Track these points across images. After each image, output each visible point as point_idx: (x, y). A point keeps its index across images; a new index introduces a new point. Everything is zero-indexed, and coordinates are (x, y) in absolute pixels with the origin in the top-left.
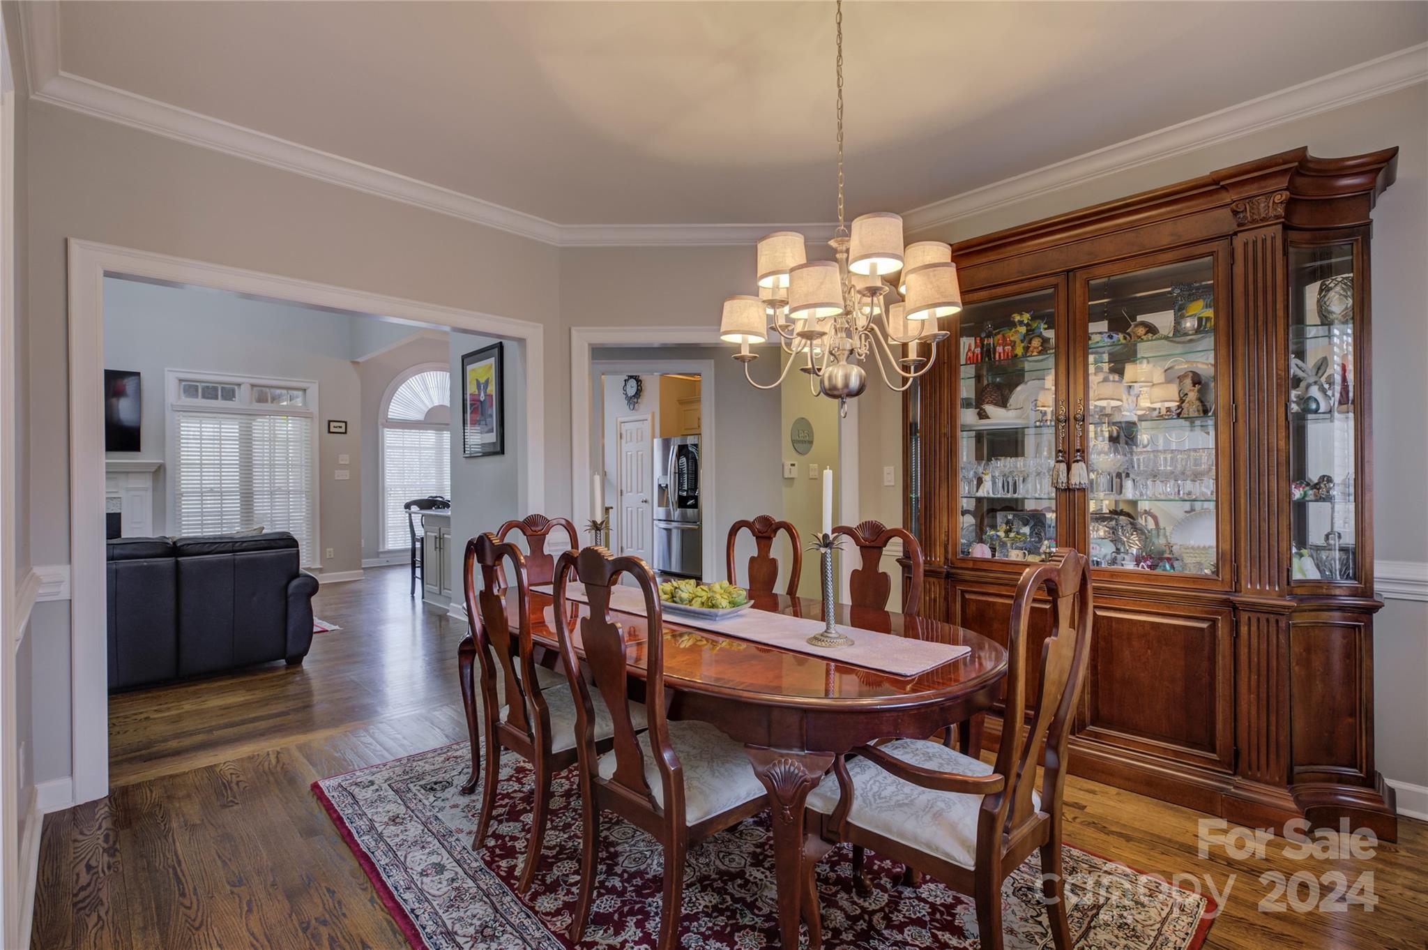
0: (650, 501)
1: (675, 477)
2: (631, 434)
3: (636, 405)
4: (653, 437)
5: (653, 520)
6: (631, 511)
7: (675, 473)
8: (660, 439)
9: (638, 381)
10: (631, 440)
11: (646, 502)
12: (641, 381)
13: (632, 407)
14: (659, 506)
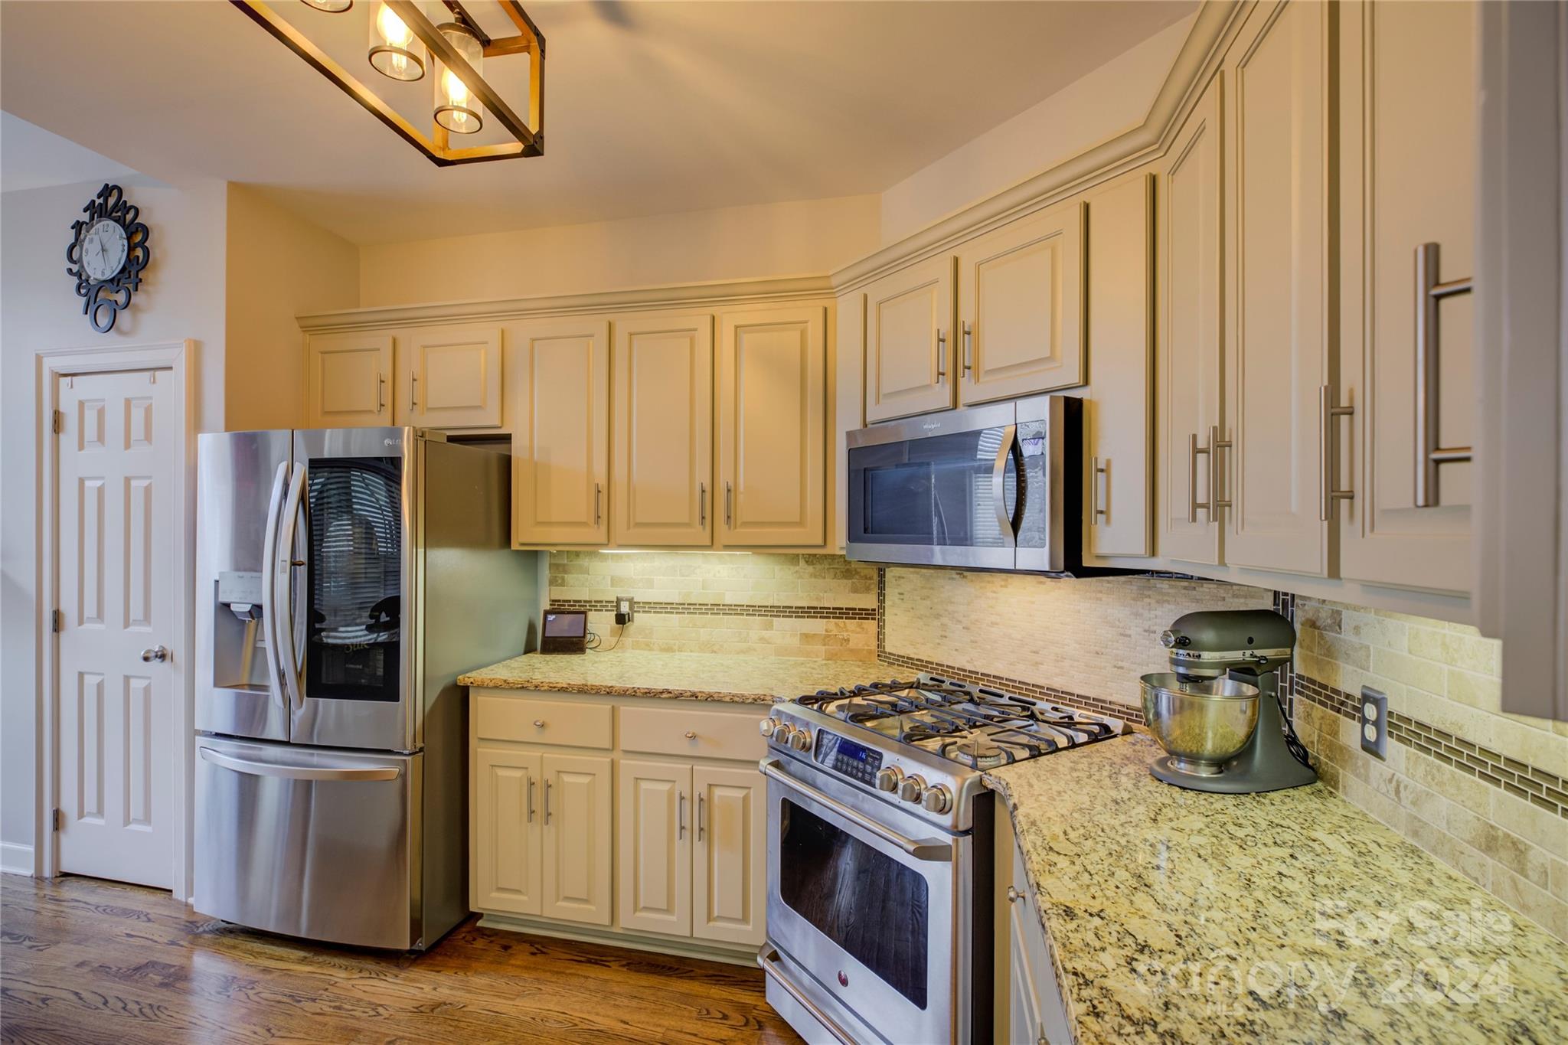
0: (180, 655)
1: (293, 578)
2: (101, 413)
3: (124, 317)
4: (196, 424)
5: (193, 733)
6: (100, 687)
7: (294, 564)
8: (226, 437)
9: (137, 233)
10: (101, 438)
11: (162, 657)
12: (146, 231)
13: (104, 320)
14: (218, 683)
